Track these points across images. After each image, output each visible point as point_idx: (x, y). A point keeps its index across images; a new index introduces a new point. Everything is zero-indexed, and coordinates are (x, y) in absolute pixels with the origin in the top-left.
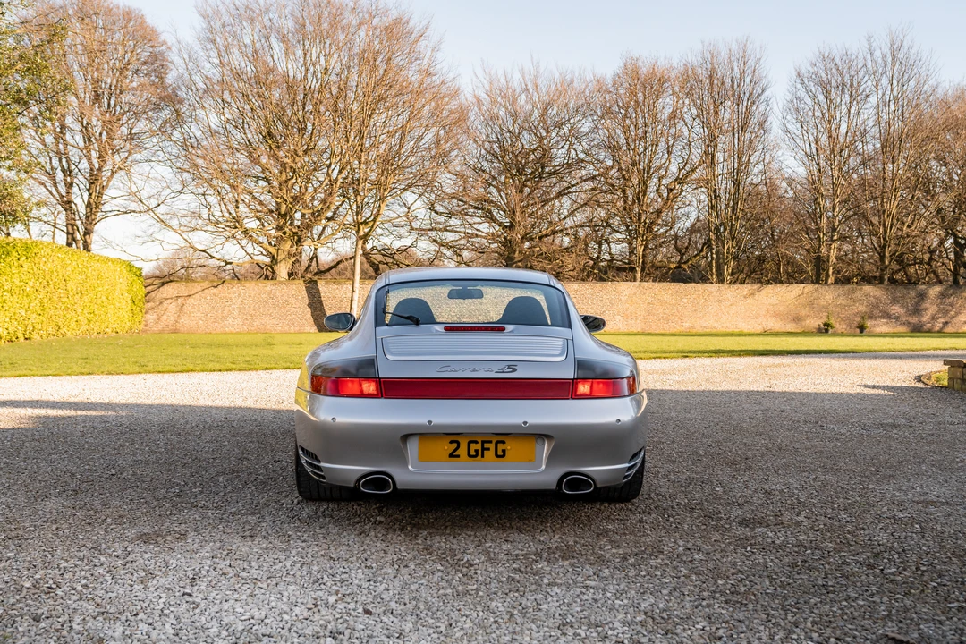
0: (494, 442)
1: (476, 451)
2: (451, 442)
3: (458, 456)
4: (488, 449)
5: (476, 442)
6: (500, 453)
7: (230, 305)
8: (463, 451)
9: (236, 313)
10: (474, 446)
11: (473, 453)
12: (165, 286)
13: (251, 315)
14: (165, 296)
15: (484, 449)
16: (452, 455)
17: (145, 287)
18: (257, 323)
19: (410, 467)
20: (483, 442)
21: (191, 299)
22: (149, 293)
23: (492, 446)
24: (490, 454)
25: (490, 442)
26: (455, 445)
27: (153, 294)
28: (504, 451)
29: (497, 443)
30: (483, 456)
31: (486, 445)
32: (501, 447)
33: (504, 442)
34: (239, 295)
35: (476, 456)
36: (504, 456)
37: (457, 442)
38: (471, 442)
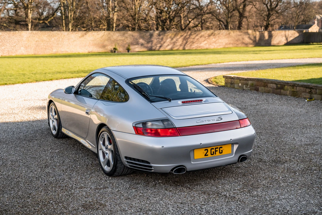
0: (219, 148)
1: (213, 152)
2: (205, 150)
3: (208, 155)
4: (217, 151)
5: (213, 149)
6: (221, 152)
8: (209, 153)
10: (213, 151)
11: (212, 153)
15: (216, 151)
16: (205, 155)
19: (192, 162)
20: (216, 148)
23: (218, 150)
24: (218, 153)
25: (218, 148)
26: (206, 151)
28: (222, 151)
30: (215, 154)
31: (216, 150)
32: (221, 149)
33: (222, 147)
35: (213, 154)
37: (207, 150)
38: (211, 149)
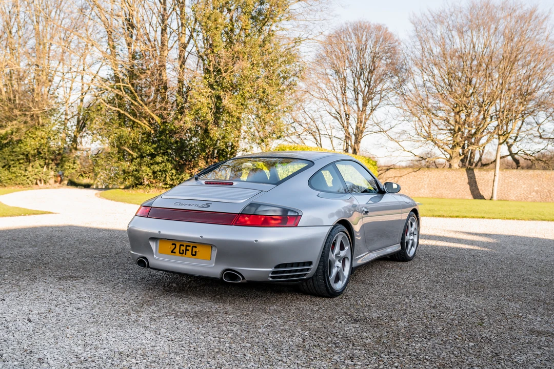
1: (183, 250)
2: (173, 244)
3: (175, 253)
4: (188, 250)
5: (183, 246)
6: (194, 253)
7: (423, 182)
8: (177, 250)
9: (426, 186)
10: (183, 248)
11: (181, 252)
12: (389, 171)
13: (434, 188)
14: (388, 176)
15: (186, 250)
16: (173, 252)
17: (378, 171)
19: (155, 256)
20: (187, 246)
21: (402, 178)
23: (190, 248)
24: (189, 253)
25: (190, 246)
26: (174, 246)
27: (382, 175)
28: (196, 252)
29: (193, 247)
30: (186, 254)
31: (188, 248)
32: (195, 249)
33: (196, 247)
34: (428, 177)
35: (183, 253)
36: (195, 255)
37: (175, 245)
38: (181, 245)
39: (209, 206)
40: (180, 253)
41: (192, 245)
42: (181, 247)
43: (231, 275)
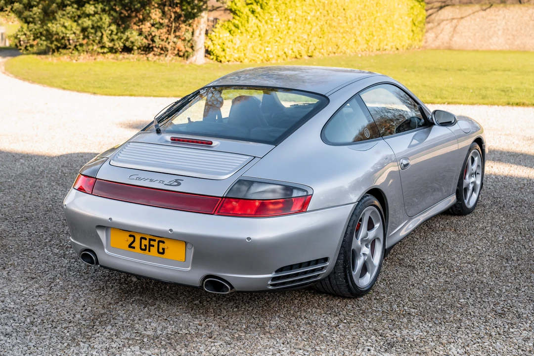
0: (157, 242)
1: (145, 246)
2: (130, 236)
3: (134, 248)
4: (153, 246)
5: (146, 239)
6: (161, 250)
7: (495, 27)
8: (137, 244)
9: (500, 33)
10: (145, 242)
11: (143, 247)
12: (443, 10)
13: (513, 36)
14: (442, 17)
15: (150, 245)
16: (130, 246)
17: (427, 10)
18: (518, 42)
19: (106, 250)
20: (150, 240)
21: (463, 21)
22: (430, 15)
23: (155, 244)
24: (154, 250)
25: (155, 240)
26: (132, 239)
27: (433, 17)
28: (163, 249)
29: (159, 242)
30: (149, 251)
31: (152, 243)
32: (162, 245)
33: (163, 242)
34: (504, 18)
35: (145, 250)
36: (163, 253)
37: (134, 237)
38: (142, 238)
39: (179, 184)
40: (141, 249)
41: (158, 239)
42: (143, 241)
43: (215, 284)
